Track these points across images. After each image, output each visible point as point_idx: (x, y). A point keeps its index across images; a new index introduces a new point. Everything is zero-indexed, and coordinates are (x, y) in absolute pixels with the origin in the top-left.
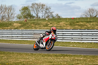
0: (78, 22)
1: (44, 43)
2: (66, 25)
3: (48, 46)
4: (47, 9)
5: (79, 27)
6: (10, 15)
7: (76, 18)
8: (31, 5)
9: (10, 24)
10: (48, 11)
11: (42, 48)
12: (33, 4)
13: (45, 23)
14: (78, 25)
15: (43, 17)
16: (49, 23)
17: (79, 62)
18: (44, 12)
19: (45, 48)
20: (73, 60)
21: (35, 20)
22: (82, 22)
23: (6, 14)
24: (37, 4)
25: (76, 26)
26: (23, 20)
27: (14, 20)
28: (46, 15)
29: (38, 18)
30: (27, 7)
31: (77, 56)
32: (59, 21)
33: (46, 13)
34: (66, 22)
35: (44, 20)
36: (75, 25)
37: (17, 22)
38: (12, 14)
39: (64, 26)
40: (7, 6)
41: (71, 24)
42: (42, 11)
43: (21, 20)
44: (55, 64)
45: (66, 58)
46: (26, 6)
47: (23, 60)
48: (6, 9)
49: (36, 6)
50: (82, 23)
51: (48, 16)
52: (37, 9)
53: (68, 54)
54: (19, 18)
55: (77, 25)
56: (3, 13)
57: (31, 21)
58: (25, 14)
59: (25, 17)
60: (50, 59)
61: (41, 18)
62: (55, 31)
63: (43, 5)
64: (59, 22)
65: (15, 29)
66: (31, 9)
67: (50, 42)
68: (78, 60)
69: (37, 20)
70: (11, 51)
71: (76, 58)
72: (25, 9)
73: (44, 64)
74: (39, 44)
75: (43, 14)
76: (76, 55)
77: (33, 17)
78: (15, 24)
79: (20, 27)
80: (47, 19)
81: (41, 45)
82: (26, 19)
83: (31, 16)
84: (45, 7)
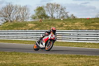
0: (93, 22)
1: (44, 44)
2: (82, 25)
3: (48, 46)
4: (62, 9)
5: (95, 28)
6: (24, 15)
7: (92, 19)
8: (46, 5)
9: (25, 25)
10: (63, 11)
11: (42, 49)
12: (48, 4)
13: (59, 23)
14: (94, 25)
15: (58, 17)
16: (64, 24)
17: (94, 63)
18: (59, 12)
19: (44, 48)
20: (88, 61)
21: (50, 20)
22: (97, 22)
23: (21, 15)
24: (52, 5)
25: (92, 27)
26: (38, 20)
27: (29, 20)
28: (62, 15)
29: (53, 19)
30: (41, 8)
31: (92, 57)
32: (74, 21)
33: (61, 13)
34: (81, 22)
35: (59, 20)
36: (90, 26)
37: (31, 23)
38: (26, 15)
39: (79, 27)
40: (22, 7)
41: (86, 25)
42: (57, 11)
43: (36, 20)
44: (70, 65)
45: (81, 58)
46: (41, 6)
47: (38, 61)
48: (20, 9)
49: (51, 6)
50: (97, 24)
51: (63, 17)
52: (52, 9)
53: (83, 55)
54: (34, 19)
55: (92, 25)
56: (17, 13)
57: (46, 21)
58: (40, 14)
59: (40, 17)
60: (65, 59)
61: (56, 18)
62: (54, 32)
63: (58, 6)
64: (74, 23)
65: (30, 29)
66: (45, 9)
67: (50, 42)
68: (93, 61)
69: (52, 20)
70: (25, 52)
71: (91, 59)
72: (40, 9)
73: (59, 65)
74: (39, 44)
75: (58, 15)
76: (92, 55)
77: (48, 17)
78: (29, 25)
79: (35, 27)
80: (62, 19)
81: (41, 46)
82: (41, 19)
83: (46, 17)
84: (60, 7)
